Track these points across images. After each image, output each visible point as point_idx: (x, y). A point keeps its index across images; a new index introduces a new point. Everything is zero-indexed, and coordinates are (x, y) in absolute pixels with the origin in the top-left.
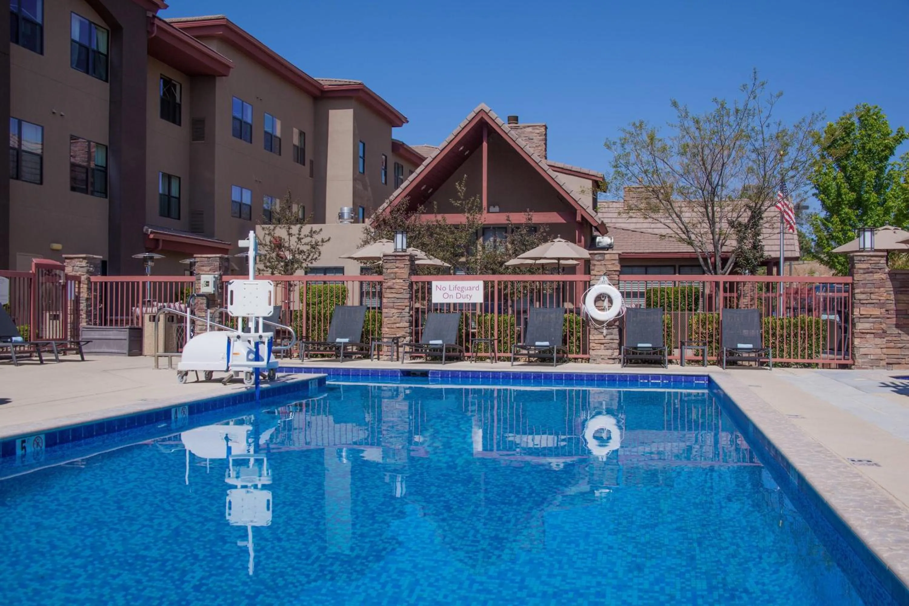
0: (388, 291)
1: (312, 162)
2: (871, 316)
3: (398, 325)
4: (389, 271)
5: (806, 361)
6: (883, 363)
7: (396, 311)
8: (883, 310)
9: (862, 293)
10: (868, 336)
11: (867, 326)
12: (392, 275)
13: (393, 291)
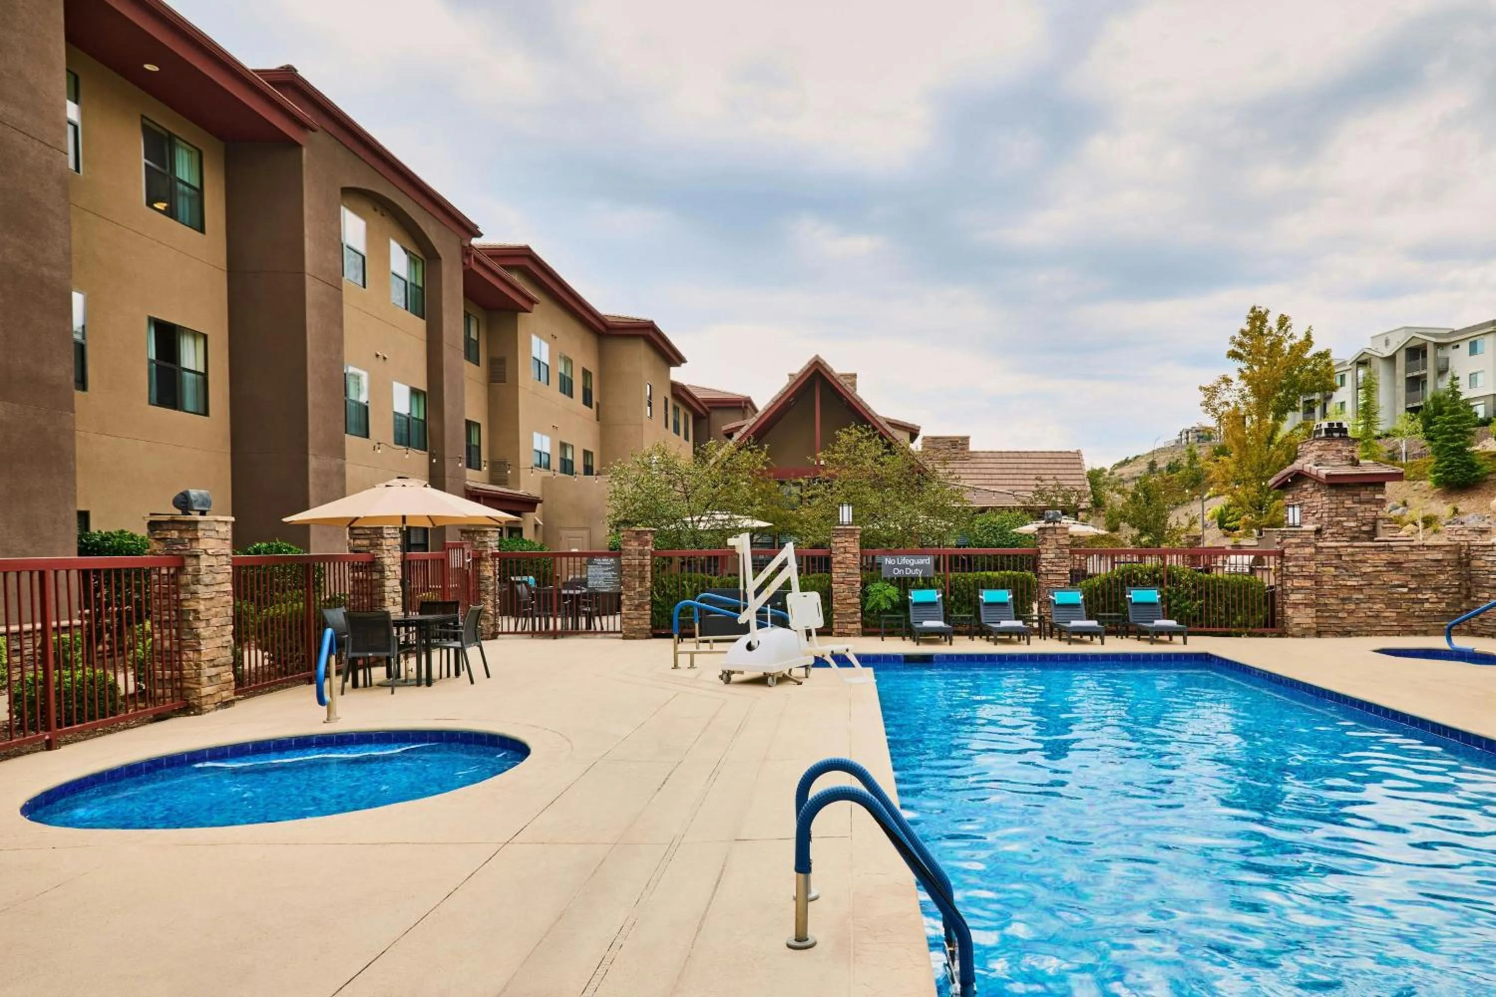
0: (838, 565)
1: (598, 405)
2: (1302, 588)
3: (848, 601)
4: (838, 545)
5: (1224, 629)
6: (1314, 631)
7: (846, 587)
8: (1313, 582)
9: (1293, 566)
10: (1301, 606)
11: (1299, 596)
12: (842, 550)
13: (843, 566)
